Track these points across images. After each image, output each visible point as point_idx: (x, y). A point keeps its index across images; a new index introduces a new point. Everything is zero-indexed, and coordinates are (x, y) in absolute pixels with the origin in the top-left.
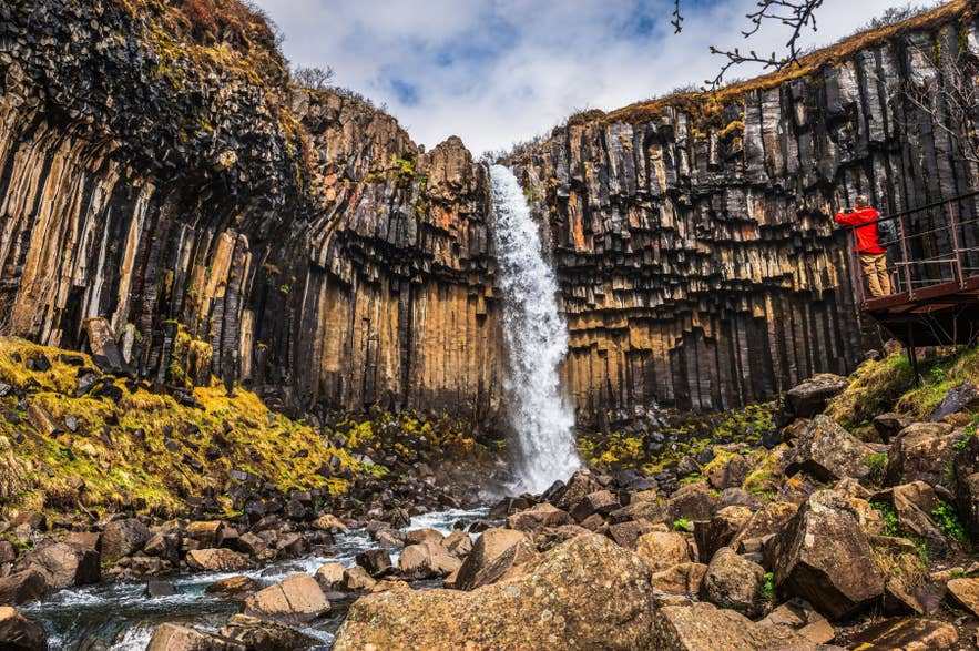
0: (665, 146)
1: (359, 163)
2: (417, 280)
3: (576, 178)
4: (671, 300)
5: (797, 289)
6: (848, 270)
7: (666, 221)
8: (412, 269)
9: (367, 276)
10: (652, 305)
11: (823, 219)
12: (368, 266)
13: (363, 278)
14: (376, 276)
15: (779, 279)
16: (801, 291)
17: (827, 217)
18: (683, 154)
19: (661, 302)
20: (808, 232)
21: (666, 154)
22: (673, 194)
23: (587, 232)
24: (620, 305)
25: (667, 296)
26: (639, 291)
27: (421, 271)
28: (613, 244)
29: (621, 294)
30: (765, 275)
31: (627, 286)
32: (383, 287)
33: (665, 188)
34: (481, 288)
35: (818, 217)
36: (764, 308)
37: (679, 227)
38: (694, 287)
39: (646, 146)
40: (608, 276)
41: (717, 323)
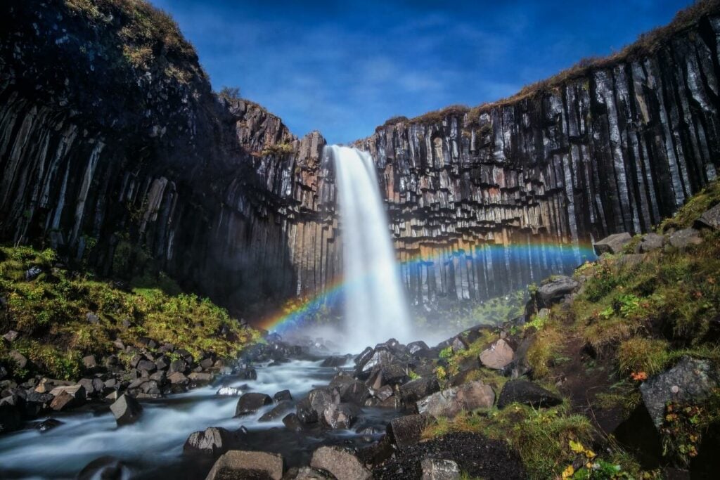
0: (443, 138)
1: (256, 144)
2: (291, 217)
3: (390, 157)
4: (446, 232)
5: (523, 227)
6: (555, 216)
7: (443, 184)
8: (288, 210)
9: (260, 213)
10: (434, 235)
11: (540, 184)
12: (261, 207)
13: (258, 215)
14: (266, 214)
15: (511, 221)
16: (525, 228)
17: (542, 184)
18: (454, 143)
19: (440, 234)
20: (530, 192)
21: (444, 144)
22: (448, 168)
23: (396, 189)
24: (414, 235)
25: (443, 230)
26: (427, 226)
27: (293, 212)
28: (411, 198)
29: (416, 228)
30: (503, 218)
31: (419, 223)
32: (270, 221)
33: (443, 164)
34: (330, 223)
35: (536, 183)
36: (502, 238)
37: (451, 188)
38: (460, 225)
39: (433, 138)
40: (407, 217)
41: (473, 247)
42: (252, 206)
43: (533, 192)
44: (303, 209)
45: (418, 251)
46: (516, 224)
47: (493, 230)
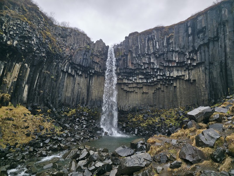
0: (153, 41)
1: (76, 45)
2: (91, 75)
5: (186, 79)
7: (152, 61)
8: (90, 72)
9: (78, 73)
10: (149, 82)
11: (194, 60)
12: (78, 71)
14: (81, 73)
15: (181, 76)
18: (157, 43)
19: (151, 81)
20: (189, 64)
21: (153, 43)
22: (154, 53)
23: (132, 63)
24: (140, 81)
27: (92, 72)
29: (141, 79)
30: (177, 75)
31: (142, 77)
32: (83, 76)
33: (152, 52)
35: (192, 60)
36: (176, 84)
37: (155, 62)
38: (159, 78)
39: (148, 40)
40: (137, 74)
41: (165, 87)
42: (75, 71)
43: (191, 64)
44: (95, 71)
45: (142, 88)
46: (183, 78)
47: (173, 80)
